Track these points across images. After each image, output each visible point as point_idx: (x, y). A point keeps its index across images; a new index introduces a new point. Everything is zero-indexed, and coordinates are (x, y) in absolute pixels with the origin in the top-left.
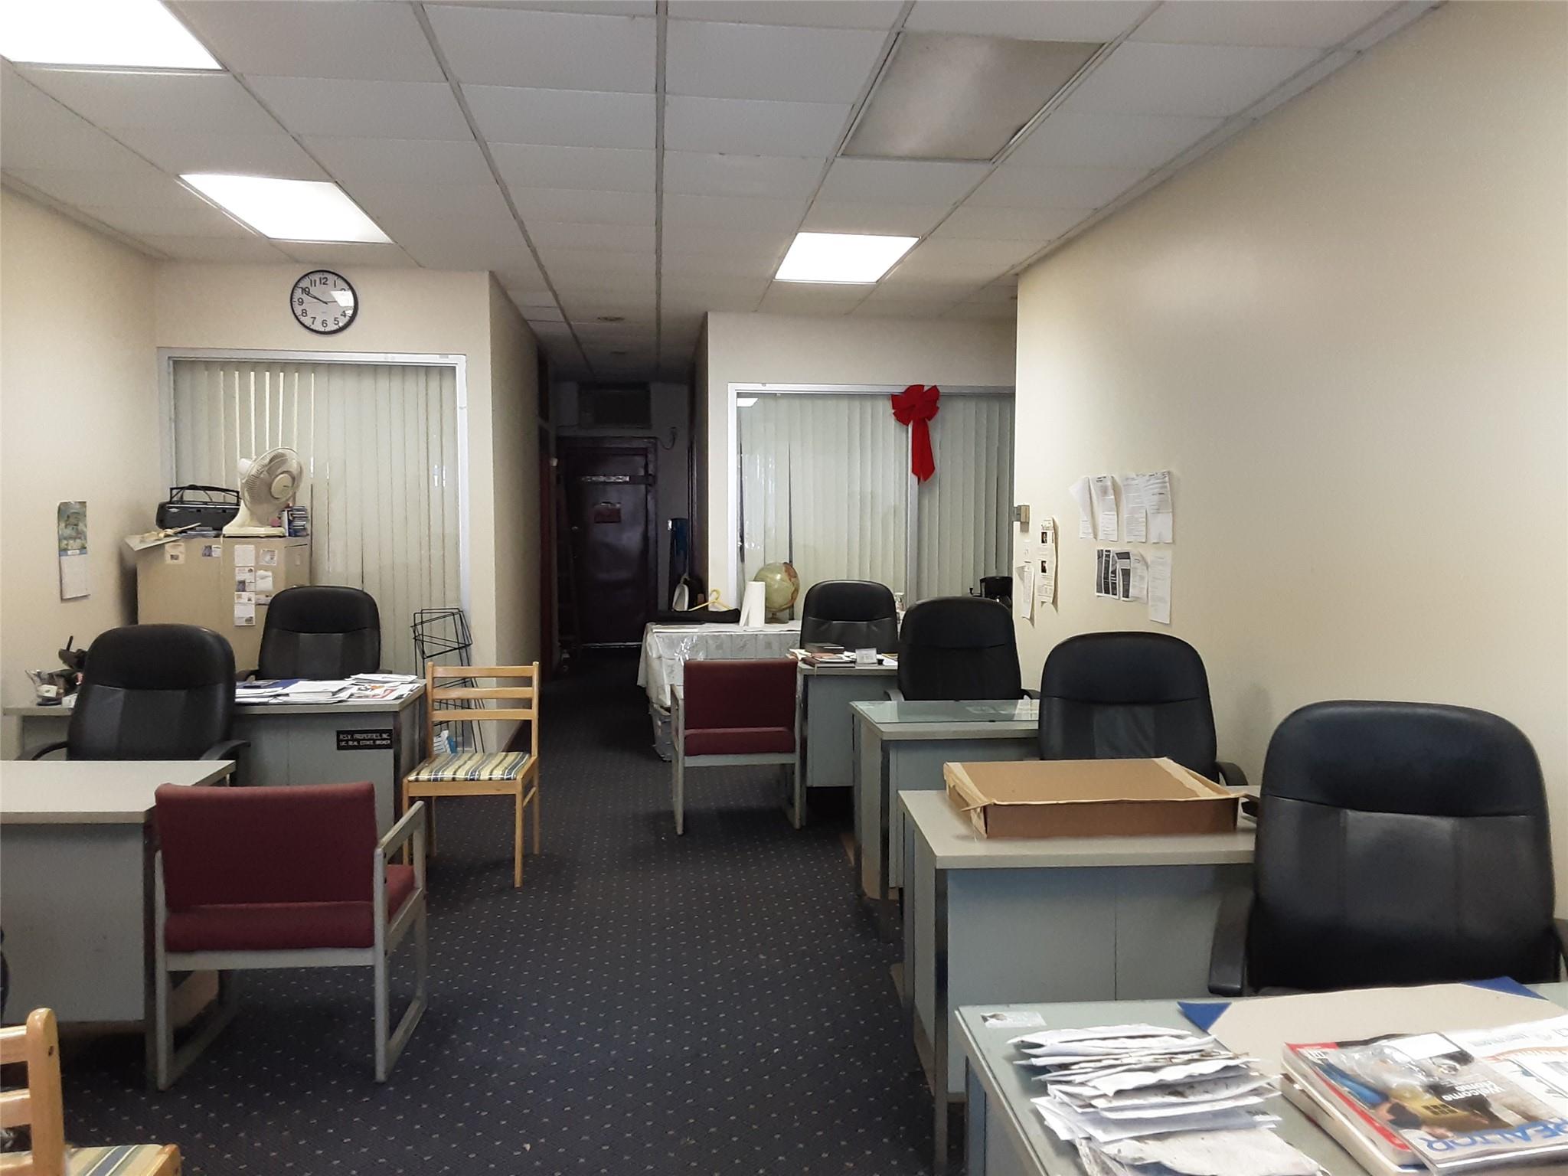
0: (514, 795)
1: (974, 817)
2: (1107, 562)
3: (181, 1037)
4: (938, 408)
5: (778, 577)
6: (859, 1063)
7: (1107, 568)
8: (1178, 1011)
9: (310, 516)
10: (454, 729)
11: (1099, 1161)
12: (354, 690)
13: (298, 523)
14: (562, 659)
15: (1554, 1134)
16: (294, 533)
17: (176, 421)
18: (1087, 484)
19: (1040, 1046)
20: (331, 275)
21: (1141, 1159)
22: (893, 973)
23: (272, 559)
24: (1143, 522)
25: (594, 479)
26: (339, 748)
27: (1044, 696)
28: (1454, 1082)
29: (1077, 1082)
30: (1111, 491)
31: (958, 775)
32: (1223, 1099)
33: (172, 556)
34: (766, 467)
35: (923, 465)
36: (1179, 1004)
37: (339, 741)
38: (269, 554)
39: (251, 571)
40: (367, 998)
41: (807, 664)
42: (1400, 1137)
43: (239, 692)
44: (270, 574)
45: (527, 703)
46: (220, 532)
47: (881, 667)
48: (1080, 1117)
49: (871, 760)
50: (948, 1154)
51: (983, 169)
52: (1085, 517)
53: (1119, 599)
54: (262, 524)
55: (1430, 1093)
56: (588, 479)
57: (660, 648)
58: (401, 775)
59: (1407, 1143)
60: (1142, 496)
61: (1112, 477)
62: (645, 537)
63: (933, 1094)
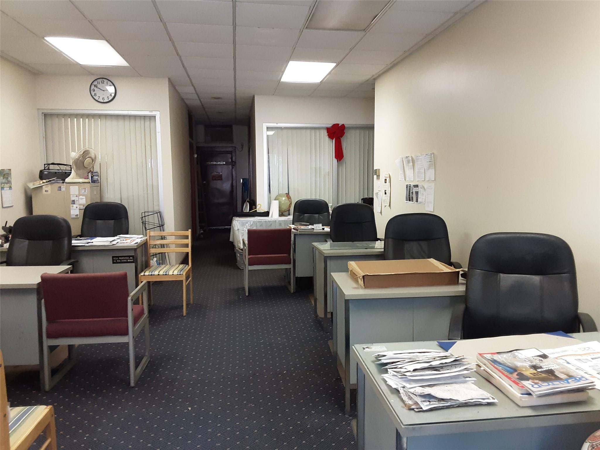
0: (183, 280)
1: (360, 281)
2: (410, 189)
3: (54, 372)
4: (345, 133)
5: (284, 199)
6: (316, 376)
7: (410, 191)
8: (437, 344)
9: (100, 175)
10: (158, 257)
11: (407, 395)
12: (119, 240)
13: (95, 178)
14: (200, 233)
15: (579, 381)
16: (93, 181)
17: (46, 138)
18: (402, 159)
19: (385, 356)
20: (105, 80)
21: (423, 393)
22: (329, 343)
23: (85, 191)
24: (423, 173)
25: (211, 163)
26: (113, 263)
27: (386, 240)
28: (541, 365)
29: (399, 367)
30: (411, 161)
31: (353, 265)
32: (454, 371)
33: (46, 191)
34: (278, 160)
35: (339, 155)
36: (438, 342)
37: (113, 260)
38: (84, 189)
39: (77, 196)
40: (127, 357)
41: (295, 230)
42: (521, 384)
43: (73, 242)
44: (85, 197)
45: (187, 246)
46: (64, 181)
47: (323, 231)
48: (400, 380)
49: (320, 266)
50: (350, 407)
51: (362, 34)
52: (401, 172)
53: (414, 203)
54: (81, 178)
55: (532, 369)
56: (209, 163)
57: (238, 226)
58: (138, 273)
59: (524, 386)
60: (423, 162)
61: (412, 156)
62: (232, 186)
63: (344, 386)
